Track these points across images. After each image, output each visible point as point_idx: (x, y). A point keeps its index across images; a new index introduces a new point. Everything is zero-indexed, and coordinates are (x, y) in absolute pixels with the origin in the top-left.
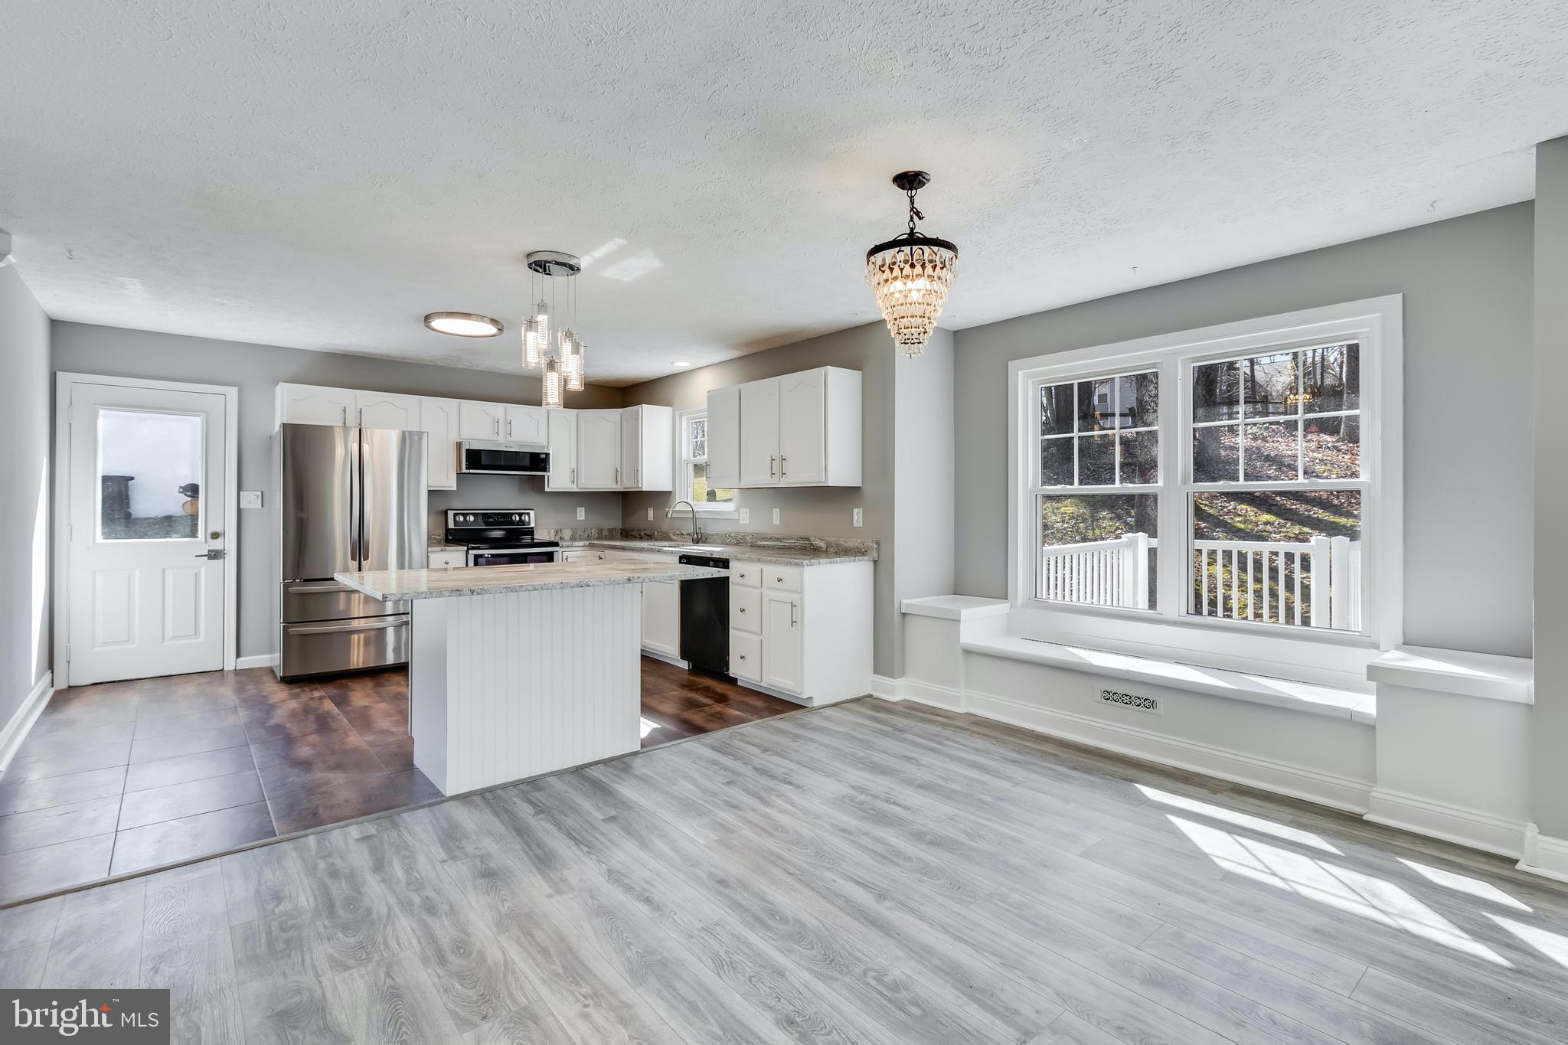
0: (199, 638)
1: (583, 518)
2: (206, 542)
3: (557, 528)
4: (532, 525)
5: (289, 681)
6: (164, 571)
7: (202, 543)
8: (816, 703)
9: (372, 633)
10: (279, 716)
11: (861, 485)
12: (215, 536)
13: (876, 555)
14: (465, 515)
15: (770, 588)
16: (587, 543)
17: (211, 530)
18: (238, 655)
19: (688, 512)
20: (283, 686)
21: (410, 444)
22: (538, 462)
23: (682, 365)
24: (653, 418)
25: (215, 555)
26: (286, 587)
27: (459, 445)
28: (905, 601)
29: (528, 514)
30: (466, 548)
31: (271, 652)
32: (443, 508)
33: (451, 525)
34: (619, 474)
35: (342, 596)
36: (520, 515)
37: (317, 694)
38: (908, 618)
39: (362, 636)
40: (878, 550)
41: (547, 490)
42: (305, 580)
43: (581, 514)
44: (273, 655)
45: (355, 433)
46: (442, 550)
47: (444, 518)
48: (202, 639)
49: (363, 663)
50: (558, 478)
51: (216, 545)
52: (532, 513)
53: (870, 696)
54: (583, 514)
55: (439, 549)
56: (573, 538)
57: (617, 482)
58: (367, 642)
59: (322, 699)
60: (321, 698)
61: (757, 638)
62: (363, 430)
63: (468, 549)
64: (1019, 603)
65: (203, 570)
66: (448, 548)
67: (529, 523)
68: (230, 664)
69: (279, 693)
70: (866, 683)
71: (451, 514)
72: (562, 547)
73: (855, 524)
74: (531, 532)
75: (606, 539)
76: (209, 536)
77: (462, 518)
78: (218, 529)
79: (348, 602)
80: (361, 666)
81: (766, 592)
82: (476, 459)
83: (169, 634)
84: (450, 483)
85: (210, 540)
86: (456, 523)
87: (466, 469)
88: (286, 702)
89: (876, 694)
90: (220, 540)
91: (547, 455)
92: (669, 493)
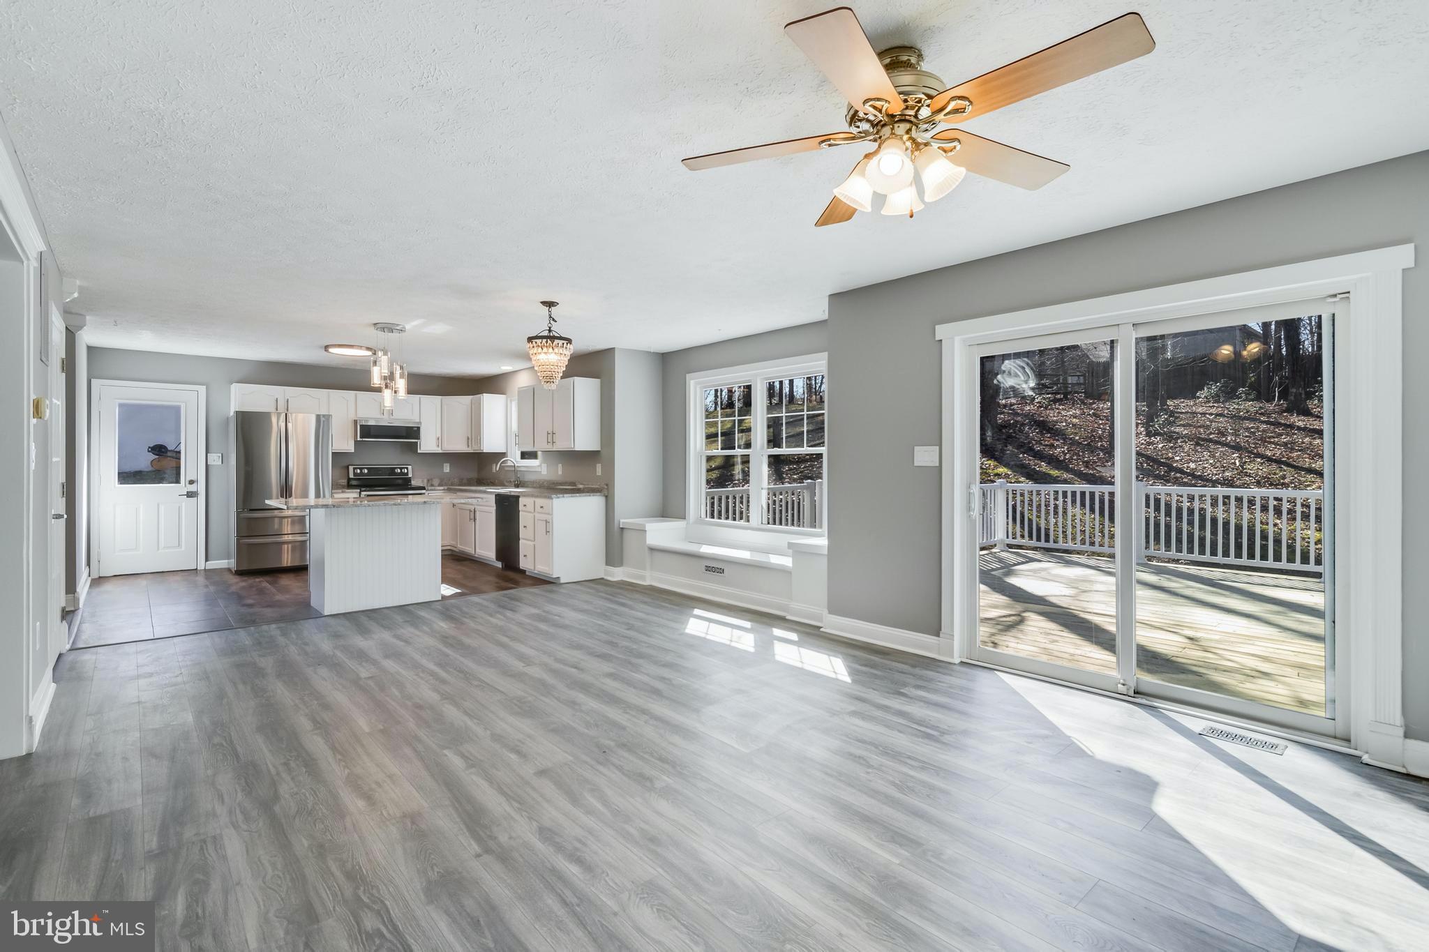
0: (181, 548)
1: (448, 471)
2: (185, 486)
3: (428, 478)
4: (410, 475)
5: (240, 573)
6: (158, 505)
7: (183, 487)
8: (562, 581)
9: (298, 544)
10: (233, 589)
11: (599, 449)
12: (191, 482)
13: (606, 493)
14: (361, 469)
15: (539, 513)
16: (446, 488)
17: (188, 479)
18: (207, 560)
19: (511, 466)
20: (237, 577)
21: (322, 423)
22: (412, 433)
23: (506, 368)
24: (491, 403)
25: (190, 495)
26: (238, 513)
27: (356, 422)
28: (622, 521)
29: (407, 468)
30: (359, 490)
31: (228, 558)
32: (346, 464)
33: (351, 476)
34: (470, 441)
35: (276, 520)
36: (401, 469)
37: (257, 580)
38: (625, 531)
39: (290, 546)
40: (608, 489)
41: (419, 451)
42: (251, 510)
43: (447, 468)
44: (229, 561)
45: (283, 416)
46: (343, 492)
47: (346, 471)
48: (183, 549)
49: (291, 563)
50: (428, 444)
51: (192, 488)
52: (410, 467)
53: (602, 579)
54: (448, 469)
55: (340, 491)
56: (440, 485)
57: (468, 446)
58: (293, 549)
59: (263, 582)
60: (260, 582)
61: (532, 543)
62: (289, 415)
63: (361, 491)
64: (691, 521)
65: (184, 504)
66: (349, 491)
67: (407, 474)
68: (201, 566)
69: (234, 580)
70: (600, 570)
71: (351, 468)
72: (428, 490)
73: (598, 474)
74: (409, 480)
75: (465, 485)
76: (187, 483)
77: (359, 471)
78: (194, 478)
79: (281, 524)
80: (289, 565)
81: (537, 515)
82: (366, 431)
83: (162, 544)
84: (350, 447)
85: (187, 485)
86: (355, 474)
87: (361, 438)
88: (237, 583)
89: (605, 578)
90: (195, 485)
91: (419, 428)
92: (505, 453)
